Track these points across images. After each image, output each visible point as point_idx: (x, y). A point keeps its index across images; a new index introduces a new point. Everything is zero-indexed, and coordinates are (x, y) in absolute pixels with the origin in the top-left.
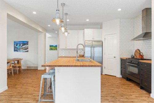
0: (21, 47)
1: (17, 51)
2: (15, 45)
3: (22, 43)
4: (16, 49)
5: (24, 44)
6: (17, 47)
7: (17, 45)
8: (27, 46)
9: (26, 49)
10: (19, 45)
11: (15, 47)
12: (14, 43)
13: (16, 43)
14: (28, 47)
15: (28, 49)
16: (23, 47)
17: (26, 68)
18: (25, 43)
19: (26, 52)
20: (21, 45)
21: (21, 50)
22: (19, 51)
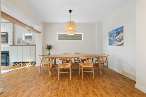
0: (115, 38)
1: (111, 44)
2: (110, 37)
3: (116, 31)
4: (110, 42)
5: (118, 33)
6: (111, 39)
8: (122, 34)
9: (120, 41)
10: (112, 36)
12: (109, 34)
14: (123, 37)
15: (122, 39)
16: (117, 37)
17: (120, 72)
18: (119, 30)
19: (120, 45)
20: (115, 35)
21: (115, 43)
22: (113, 44)
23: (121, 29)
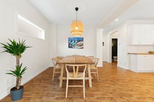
0: (76, 43)
1: (71, 47)
2: (70, 41)
3: (77, 39)
4: (70, 46)
5: (79, 41)
6: (71, 43)
7: (71, 42)
8: (82, 42)
9: (81, 46)
10: (73, 41)
11: (69, 44)
12: (69, 39)
13: (70, 40)
14: (83, 44)
15: (83, 45)
16: (78, 43)
18: (80, 39)
19: (81, 48)
20: (76, 41)
21: (76, 47)
22: (73, 47)
23: (82, 39)
